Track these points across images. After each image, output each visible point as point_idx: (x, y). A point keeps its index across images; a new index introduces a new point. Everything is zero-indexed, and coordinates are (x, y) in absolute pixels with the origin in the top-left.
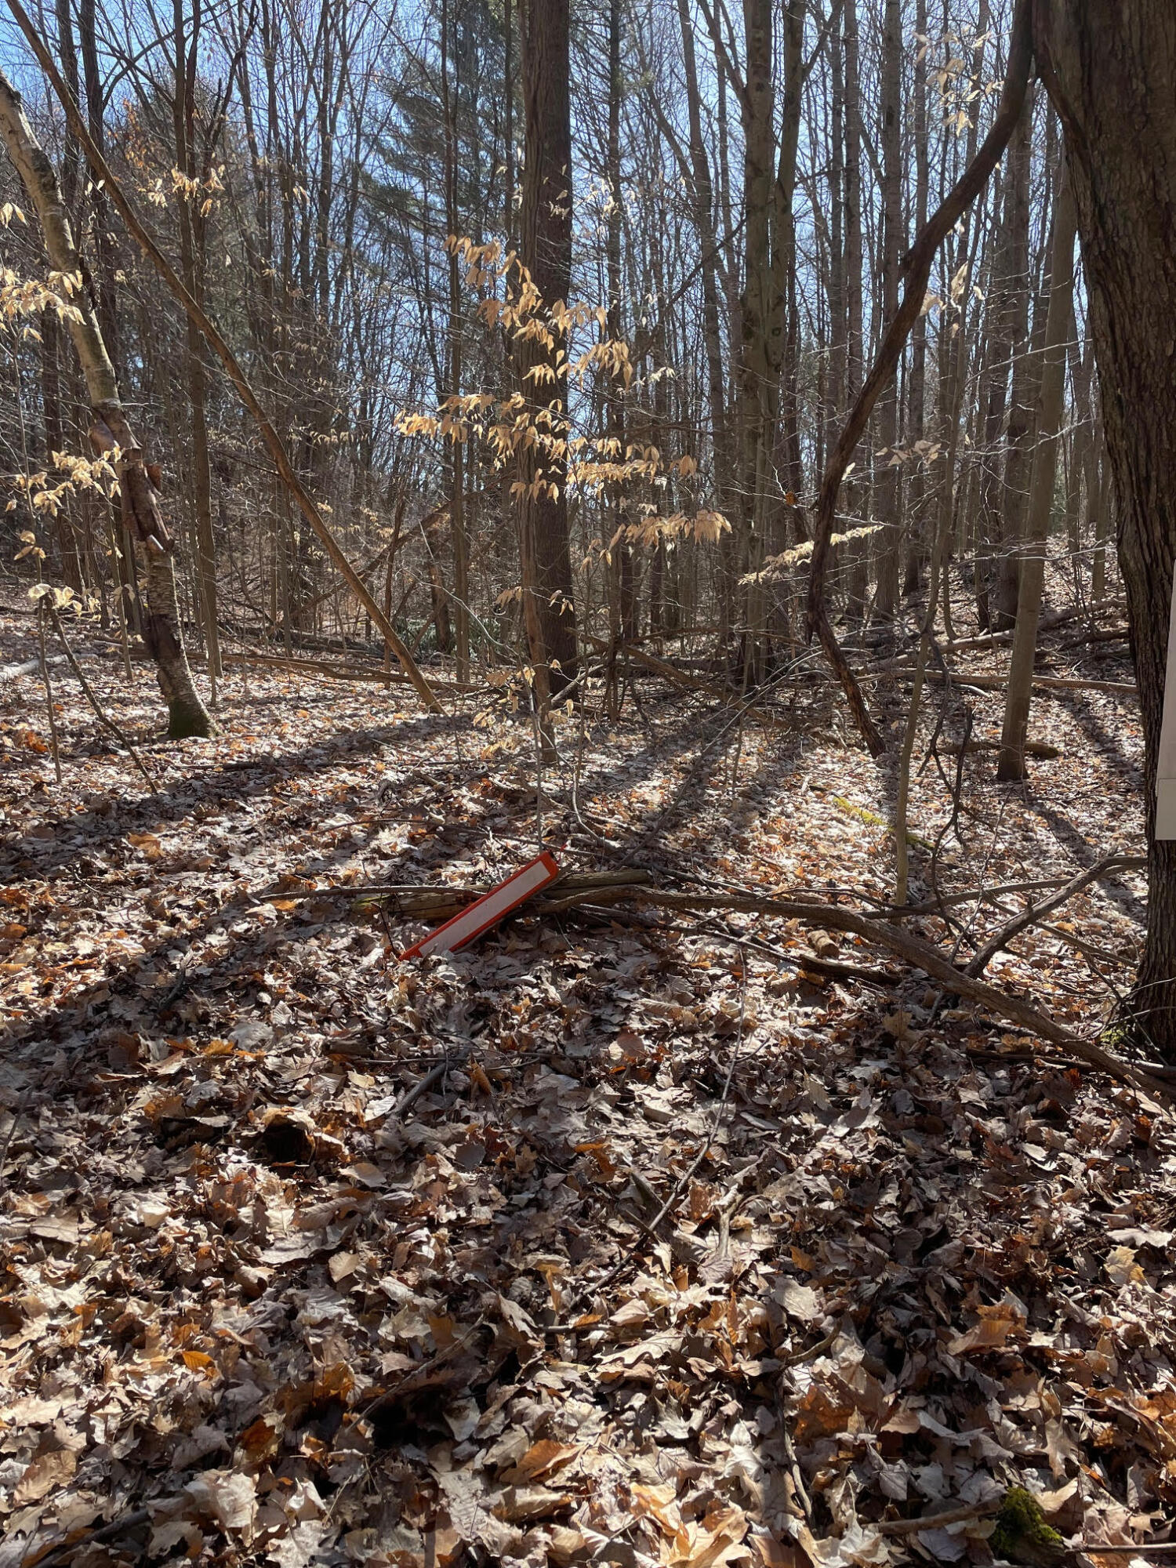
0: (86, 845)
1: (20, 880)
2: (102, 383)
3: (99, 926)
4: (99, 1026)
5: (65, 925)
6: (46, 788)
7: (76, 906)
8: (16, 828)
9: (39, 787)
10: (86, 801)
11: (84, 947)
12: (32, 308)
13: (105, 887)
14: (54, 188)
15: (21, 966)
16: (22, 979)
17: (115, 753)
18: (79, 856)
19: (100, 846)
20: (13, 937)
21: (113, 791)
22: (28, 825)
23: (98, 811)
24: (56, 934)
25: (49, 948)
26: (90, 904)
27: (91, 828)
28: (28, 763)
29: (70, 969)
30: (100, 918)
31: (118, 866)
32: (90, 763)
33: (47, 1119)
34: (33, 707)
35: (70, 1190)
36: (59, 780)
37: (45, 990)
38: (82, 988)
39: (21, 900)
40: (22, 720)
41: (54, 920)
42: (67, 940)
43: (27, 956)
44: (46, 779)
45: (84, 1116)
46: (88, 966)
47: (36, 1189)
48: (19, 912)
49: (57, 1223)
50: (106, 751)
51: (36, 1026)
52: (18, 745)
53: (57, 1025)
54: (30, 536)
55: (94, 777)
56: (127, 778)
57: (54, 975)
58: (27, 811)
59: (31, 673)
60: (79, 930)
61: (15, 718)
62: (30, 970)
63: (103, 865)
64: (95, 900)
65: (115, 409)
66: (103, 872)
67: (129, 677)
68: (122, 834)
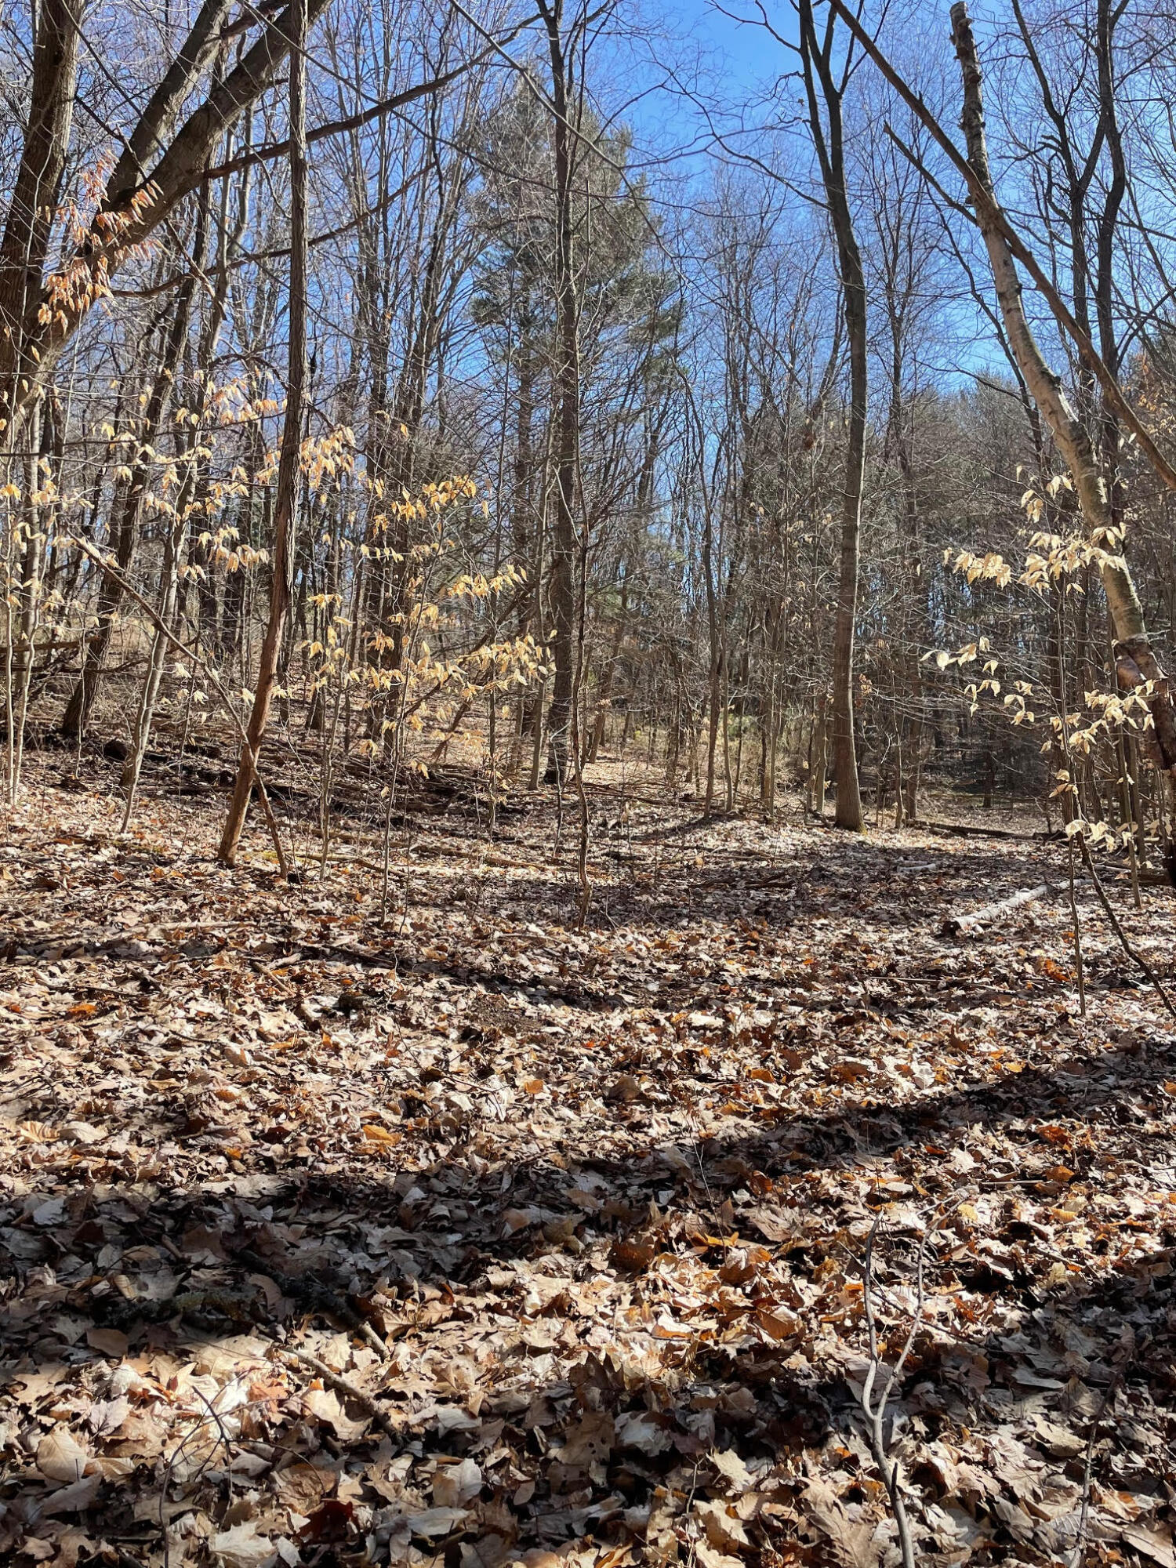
0: (1119, 1087)
1: (1058, 1116)
2: (1130, 621)
3: (1146, 1184)
4: (1164, 1304)
5: (1111, 1176)
6: (1071, 1020)
7: (1119, 1156)
8: (1048, 1061)
9: (1064, 1018)
10: (1114, 1037)
11: (1137, 1207)
12: (1077, 564)
13: (1145, 1138)
14: (1089, 452)
15: (1073, 1214)
16: (1075, 1229)
17: (1135, 987)
18: (1115, 1099)
19: (1135, 1091)
20: (1061, 1180)
21: (1140, 1030)
22: (1059, 1058)
23: (1127, 1051)
24: (1103, 1185)
25: (1098, 1199)
26: (1134, 1157)
27: (1122, 1069)
28: (1050, 991)
29: (1123, 1228)
30: (1146, 1174)
31: (1156, 1116)
32: (1112, 997)
33: (1122, 1403)
34: (1048, 933)
35: (1161, 1502)
36: (1083, 1013)
37: (1100, 1248)
38: (1139, 1254)
39: (1064, 1140)
40: (1037, 946)
41: (1100, 1168)
42: (1115, 1193)
43: (1077, 1205)
44: (1071, 1010)
45: (1161, 1411)
46: (1142, 1230)
47: (1124, 1486)
48: (1063, 1152)
49: (1152, 1537)
50: (1126, 984)
51: (1097, 1287)
52: (1038, 972)
53: (1120, 1293)
54: (1064, 775)
55: (1118, 1012)
56: (1153, 1017)
57: (1107, 1232)
58: (1055, 1044)
59: (1040, 898)
60: (1125, 1184)
61: (1030, 943)
62: (1082, 1221)
63: (1140, 1113)
64: (1139, 1153)
65: (1142, 643)
66: (1141, 1121)
67: (1137, 905)
68: (1157, 1079)
